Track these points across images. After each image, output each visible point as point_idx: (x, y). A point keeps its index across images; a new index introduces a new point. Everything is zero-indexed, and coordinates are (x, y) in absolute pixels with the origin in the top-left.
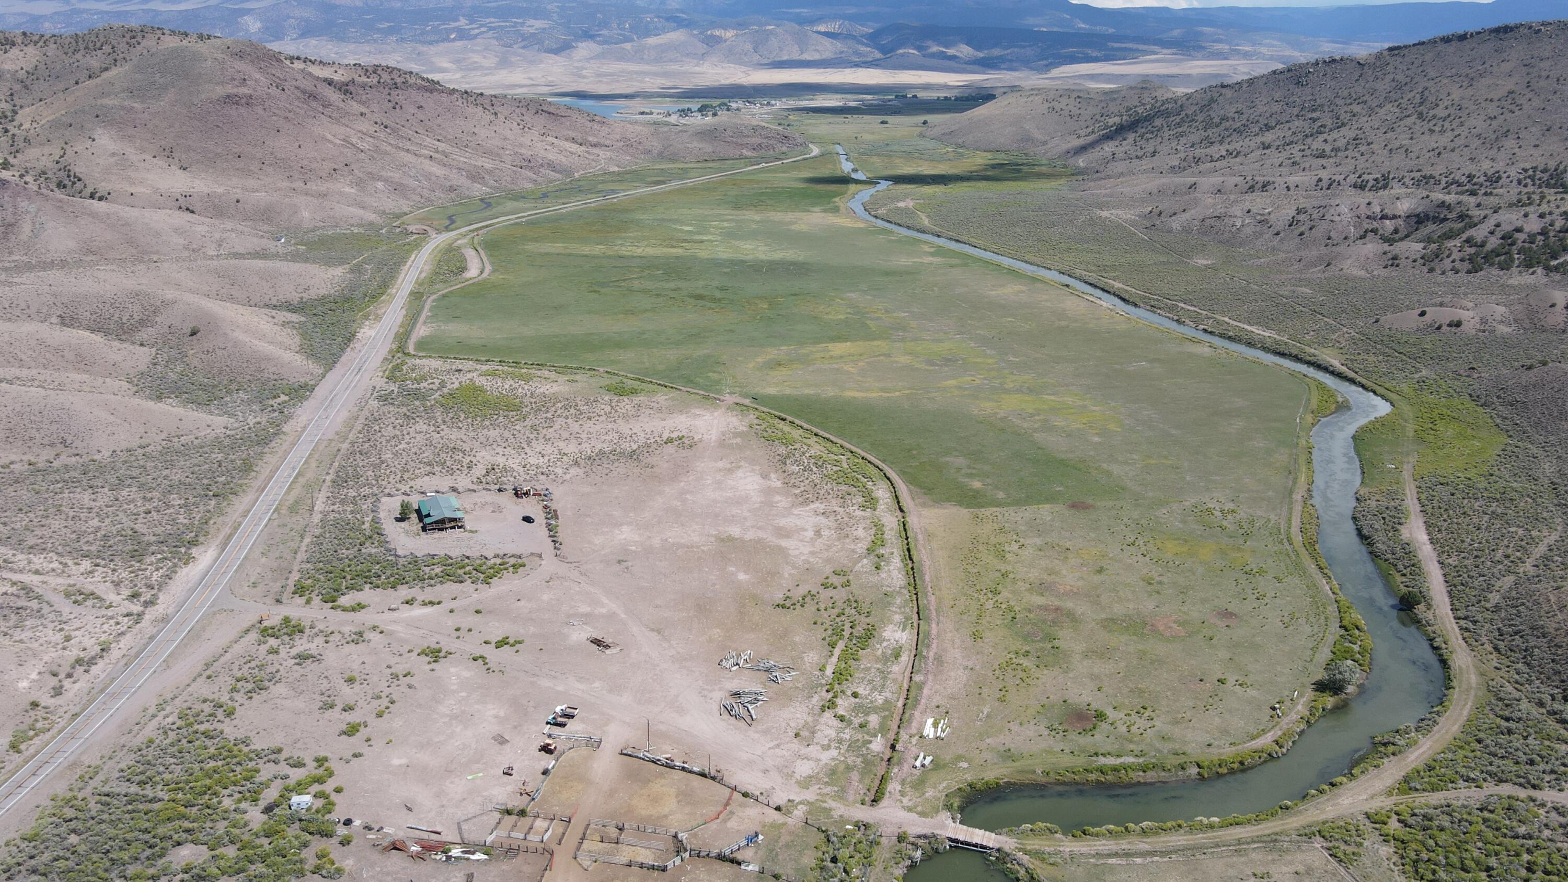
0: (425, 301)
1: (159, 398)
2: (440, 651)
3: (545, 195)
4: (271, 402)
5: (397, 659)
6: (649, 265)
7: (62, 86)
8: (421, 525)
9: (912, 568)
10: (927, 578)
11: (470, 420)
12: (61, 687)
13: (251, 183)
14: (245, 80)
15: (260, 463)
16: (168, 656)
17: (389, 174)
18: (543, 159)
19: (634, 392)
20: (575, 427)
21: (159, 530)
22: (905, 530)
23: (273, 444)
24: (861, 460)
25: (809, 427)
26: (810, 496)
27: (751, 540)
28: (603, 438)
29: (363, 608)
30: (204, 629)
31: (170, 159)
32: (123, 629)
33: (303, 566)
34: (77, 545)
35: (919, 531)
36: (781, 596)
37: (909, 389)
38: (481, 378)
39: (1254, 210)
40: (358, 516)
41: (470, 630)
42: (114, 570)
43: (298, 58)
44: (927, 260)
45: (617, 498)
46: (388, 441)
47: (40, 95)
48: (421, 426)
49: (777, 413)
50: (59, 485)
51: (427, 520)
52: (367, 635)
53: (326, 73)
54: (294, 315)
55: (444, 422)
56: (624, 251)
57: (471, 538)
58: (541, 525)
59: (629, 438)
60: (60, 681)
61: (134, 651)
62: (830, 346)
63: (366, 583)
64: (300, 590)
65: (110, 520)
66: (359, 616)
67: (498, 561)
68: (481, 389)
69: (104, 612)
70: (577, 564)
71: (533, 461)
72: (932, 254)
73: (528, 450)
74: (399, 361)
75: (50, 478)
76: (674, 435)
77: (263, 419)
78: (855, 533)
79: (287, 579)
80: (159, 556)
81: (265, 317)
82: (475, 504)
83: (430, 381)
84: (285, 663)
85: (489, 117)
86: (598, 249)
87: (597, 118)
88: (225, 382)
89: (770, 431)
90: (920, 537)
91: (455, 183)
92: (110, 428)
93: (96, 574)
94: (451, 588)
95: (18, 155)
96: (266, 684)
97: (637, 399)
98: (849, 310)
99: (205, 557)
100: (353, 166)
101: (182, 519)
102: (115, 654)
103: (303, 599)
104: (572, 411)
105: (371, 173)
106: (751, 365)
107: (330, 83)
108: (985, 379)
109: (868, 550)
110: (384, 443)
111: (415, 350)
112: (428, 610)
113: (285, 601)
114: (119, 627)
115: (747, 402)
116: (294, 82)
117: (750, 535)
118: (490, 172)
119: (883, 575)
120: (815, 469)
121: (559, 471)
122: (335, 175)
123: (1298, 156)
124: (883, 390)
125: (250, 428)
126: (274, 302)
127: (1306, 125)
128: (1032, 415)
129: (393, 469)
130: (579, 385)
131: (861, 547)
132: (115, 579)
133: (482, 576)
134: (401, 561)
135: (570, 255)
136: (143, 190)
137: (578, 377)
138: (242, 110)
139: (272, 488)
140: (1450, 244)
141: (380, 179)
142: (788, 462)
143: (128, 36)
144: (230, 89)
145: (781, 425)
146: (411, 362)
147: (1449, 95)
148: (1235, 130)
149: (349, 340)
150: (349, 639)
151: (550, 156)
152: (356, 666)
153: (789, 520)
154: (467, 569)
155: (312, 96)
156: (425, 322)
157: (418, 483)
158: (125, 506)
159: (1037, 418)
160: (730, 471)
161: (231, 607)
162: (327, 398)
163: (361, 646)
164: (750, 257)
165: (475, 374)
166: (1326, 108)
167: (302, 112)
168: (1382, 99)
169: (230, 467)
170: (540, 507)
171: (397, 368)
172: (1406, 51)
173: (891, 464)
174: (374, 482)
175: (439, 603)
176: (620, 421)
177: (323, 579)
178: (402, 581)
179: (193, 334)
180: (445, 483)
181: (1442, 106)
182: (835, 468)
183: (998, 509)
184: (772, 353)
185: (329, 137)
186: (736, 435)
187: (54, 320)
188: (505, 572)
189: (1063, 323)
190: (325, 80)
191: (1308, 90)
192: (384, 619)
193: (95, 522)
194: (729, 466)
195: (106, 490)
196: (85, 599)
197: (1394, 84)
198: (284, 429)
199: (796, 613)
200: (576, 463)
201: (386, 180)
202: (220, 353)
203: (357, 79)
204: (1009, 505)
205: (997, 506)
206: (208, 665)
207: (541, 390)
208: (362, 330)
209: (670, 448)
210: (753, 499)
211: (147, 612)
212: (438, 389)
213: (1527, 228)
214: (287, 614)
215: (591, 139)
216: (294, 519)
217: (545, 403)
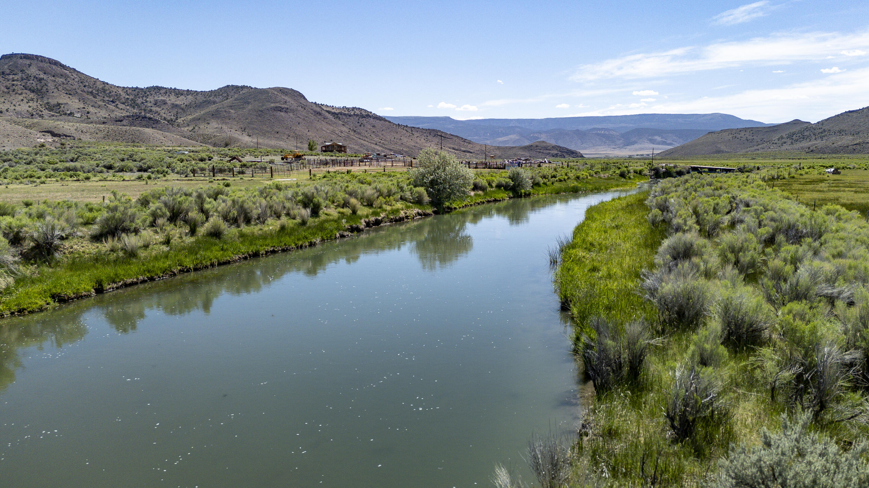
14: (286, 102)
31: (244, 132)
107: (330, 112)
116: (312, 108)
138: (283, 114)
143: (235, 89)
144: (278, 105)
155: (320, 114)
167: (313, 118)
185: (324, 129)
190: (327, 111)
203: (343, 112)
215: (462, 149)
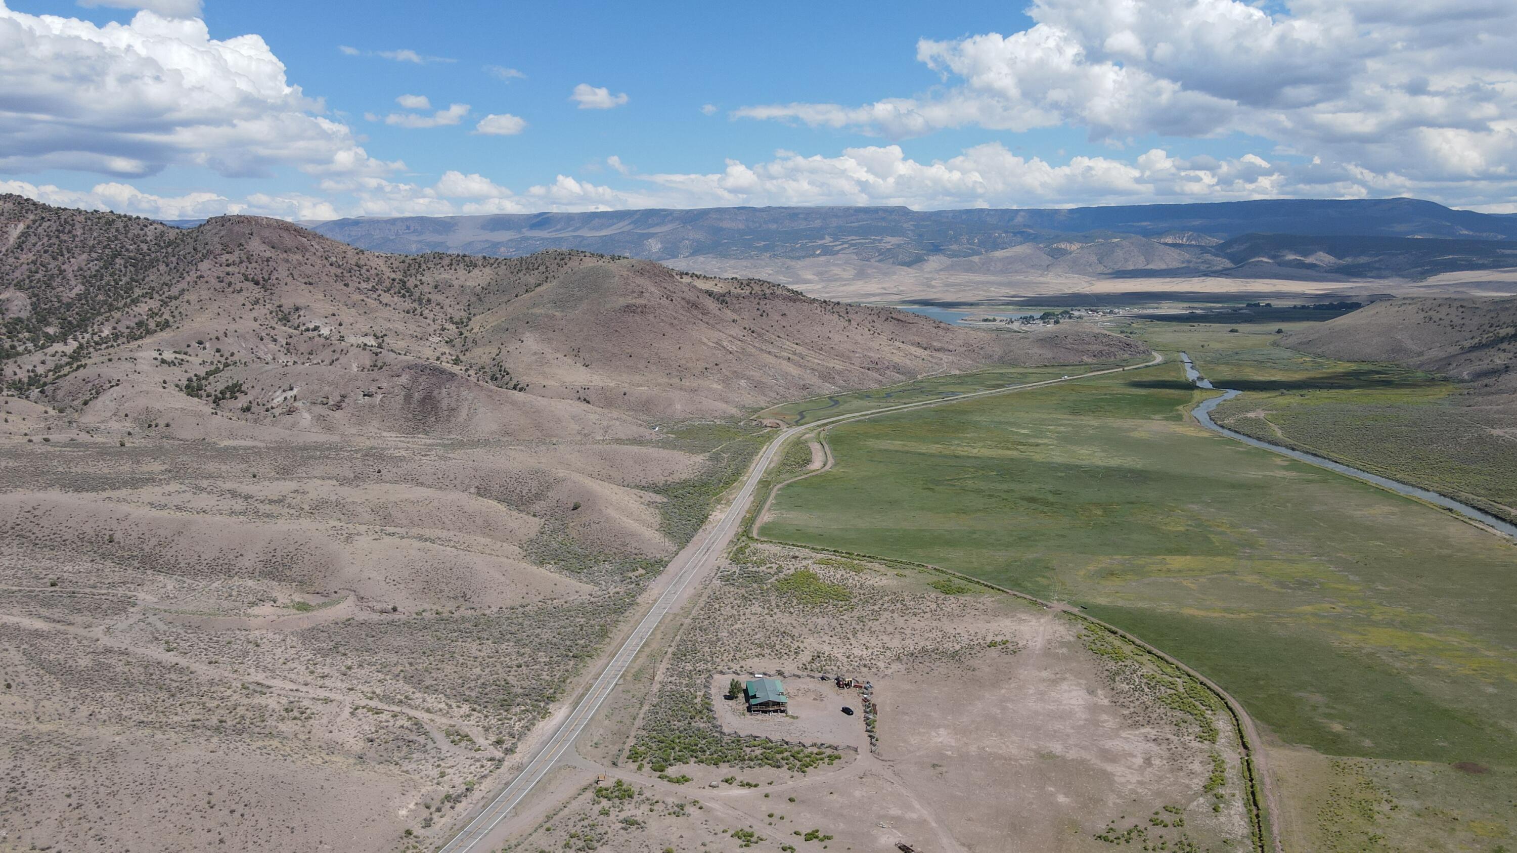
0: (772, 489)
1: (542, 563)
2: (751, 835)
3: (889, 395)
4: (630, 574)
5: (711, 838)
6: (983, 466)
7: (506, 299)
8: (747, 705)
9: (1257, 816)
10: (1276, 830)
11: (801, 606)
12: (431, 819)
13: (637, 378)
15: (615, 630)
16: (518, 804)
17: (752, 373)
18: (889, 361)
19: (961, 591)
20: (900, 622)
21: (525, 684)
22: (1249, 770)
23: (627, 614)
24: (1199, 686)
25: (1142, 643)
26: (1141, 719)
27: (1073, 760)
28: (927, 635)
29: (687, 781)
30: (549, 781)
32: (485, 772)
33: (639, 732)
34: (461, 690)
35: (1265, 772)
36: (1104, 827)
37: (1256, 611)
38: (815, 566)
40: (692, 691)
41: (782, 818)
42: (486, 716)
43: (687, 274)
44: (1280, 473)
45: (936, 698)
46: (725, 620)
47: (489, 306)
48: (756, 608)
49: (1107, 625)
50: (456, 634)
51: (753, 701)
52: (689, 809)
53: (709, 286)
54: (658, 496)
55: (778, 606)
56: (959, 451)
57: (792, 724)
58: (859, 718)
59: (952, 638)
60: (431, 814)
61: (492, 794)
62: (1168, 558)
63: (692, 756)
64: (634, 756)
65: (489, 670)
66: (682, 789)
67: (815, 750)
68: (814, 577)
69: (473, 754)
70: (891, 763)
71: (857, 652)
72: (1285, 468)
73: (853, 641)
74: (743, 544)
75: (450, 627)
76: (998, 639)
77: (622, 589)
78: (1190, 767)
79: (624, 743)
80: (523, 708)
81: (634, 496)
82: (798, 690)
83: (769, 565)
84: (613, 826)
85: (843, 323)
86: (934, 448)
87: (942, 325)
88: (595, 553)
89: (1099, 644)
90: (1267, 780)
91: (808, 382)
92: (500, 587)
93: (472, 718)
94: (768, 771)
95: (467, 353)
96: (595, 844)
97: (963, 599)
98: (1189, 522)
99: (559, 713)
100: (721, 366)
101: (545, 676)
102: (476, 795)
103: (636, 765)
104: (899, 605)
105: (736, 372)
106: (1082, 573)
107: (710, 294)
108: (1347, 607)
109: (1205, 787)
110: (722, 622)
111: (758, 534)
112: (745, 791)
113: (619, 765)
114: (483, 769)
115: (1076, 610)
117: (1072, 754)
118: (840, 373)
119: (1222, 819)
120: (1146, 690)
121: (881, 665)
122: (706, 374)
124: (1226, 610)
125: (610, 597)
126: (643, 483)
128: (1406, 654)
129: (727, 647)
130: (907, 580)
131: (1197, 784)
132: (486, 724)
133: (798, 764)
134: (726, 739)
135: (907, 452)
136: (553, 383)
137: (907, 572)
139: (621, 655)
141: (744, 377)
142: (1117, 679)
143: (558, 258)
144: (630, 300)
145: (1111, 638)
146: (754, 545)
149: (702, 522)
150: (671, 811)
151: (896, 359)
152: (674, 839)
153: (1116, 742)
154: (786, 754)
155: (695, 305)
156: (769, 509)
157: (748, 663)
158: (503, 659)
159: (1413, 657)
160: (1054, 682)
161: (574, 764)
162: (677, 574)
163: (681, 818)
164: (1086, 462)
165: (809, 562)
169: (589, 632)
170: (860, 700)
171: (741, 551)
173: (1235, 693)
174: (709, 659)
175: (756, 786)
176: (944, 619)
177: (654, 747)
178: (724, 759)
179: (575, 508)
180: (772, 665)
182: (1169, 691)
183: (1364, 760)
184: (1105, 561)
185: (705, 340)
186: (1062, 644)
187: (473, 490)
188: (821, 762)
189: (1445, 552)
192: (704, 795)
193: (478, 671)
194: (1053, 677)
195: (490, 642)
196: (460, 741)
198: (638, 601)
199: (1119, 848)
200: (899, 659)
201: (748, 379)
202: (594, 526)
204: (1378, 756)
205: (1363, 756)
206: (549, 818)
207: (871, 582)
208: (714, 513)
209: (993, 653)
210: (1077, 715)
211: (506, 759)
212: (776, 573)
214: (620, 778)
215: (935, 344)
216: (637, 686)
217: (873, 596)
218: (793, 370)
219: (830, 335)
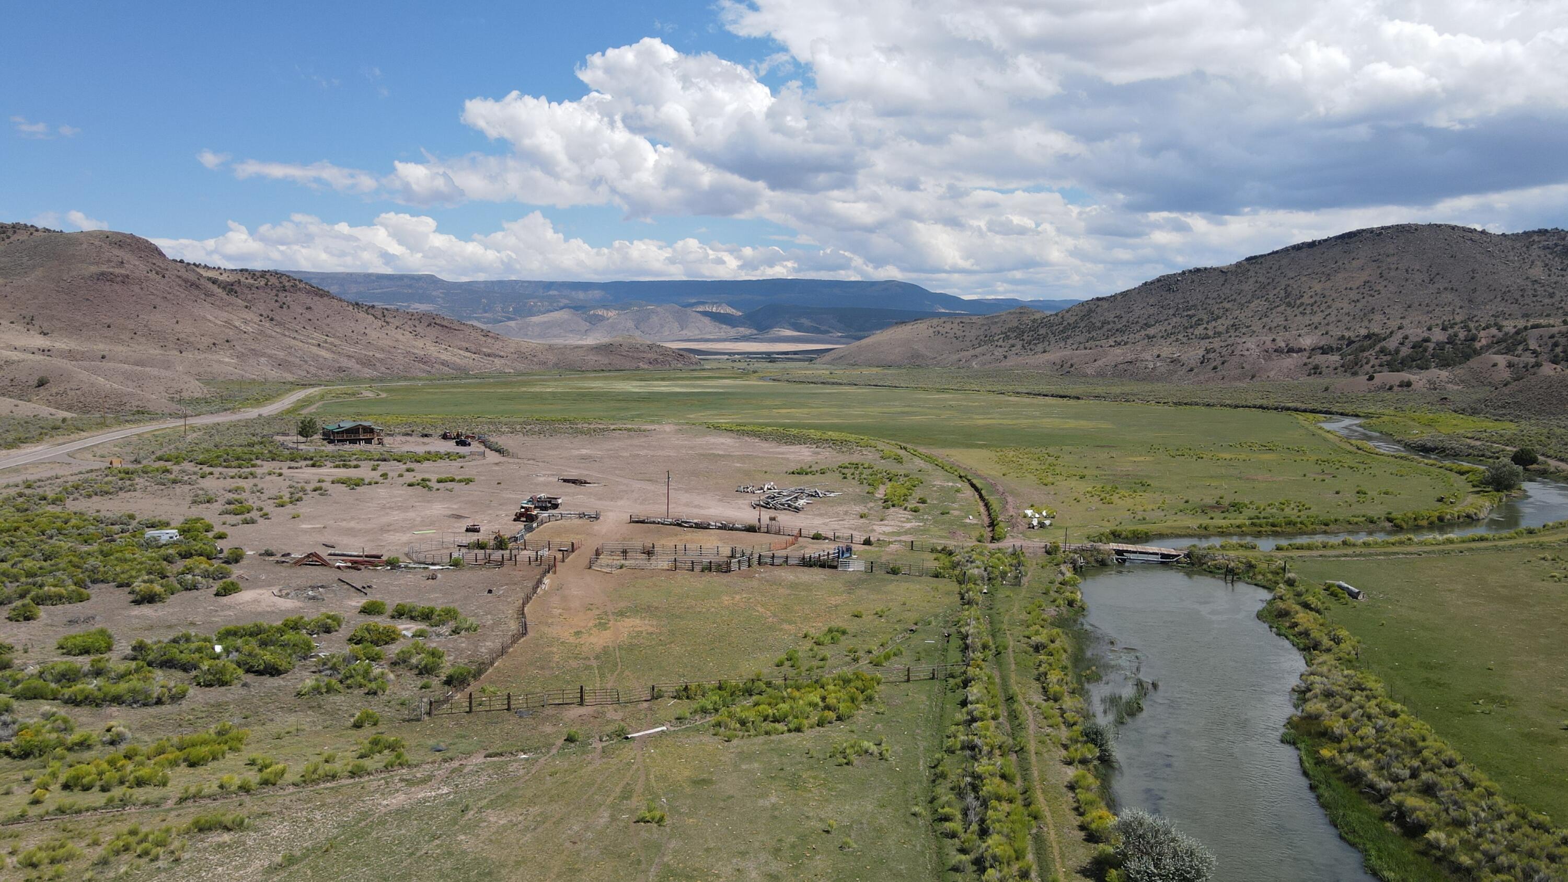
0: (315, 403)
13: (120, 349)
14: (122, 263)
17: (274, 353)
18: (436, 358)
26: (796, 443)
29: (254, 467)
31: (29, 326)
36: (794, 470)
39: (1163, 355)
53: (210, 274)
58: (479, 447)
59: (570, 428)
63: (256, 458)
67: (430, 455)
70: (530, 459)
85: (380, 323)
91: (343, 365)
94: (371, 463)
100: (235, 343)
105: (253, 350)
106: (693, 416)
107: (214, 281)
109: (882, 459)
112: (342, 470)
116: (176, 272)
117: (736, 454)
118: (381, 361)
119: (909, 465)
121: (493, 434)
122: (214, 348)
123: (1185, 340)
124: (844, 420)
127: (1185, 321)
128: (1014, 425)
131: (873, 458)
133: (410, 459)
134: (303, 452)
138: (116, 287)
140: (1366, 354)
141: (263, 355)
144: (104, 268)
147: (1310, 288)
148: (1117, 330)
151: (443, 357)
153: (778, 450)
155: (196, 286)
166: (1199, 307)
167: (184, 295)
168: (1249, 297)
172: (1263, 260)
176: (555, 425)
178: (305, 458)
179: (40, 385)
181: (1306, 296)
185: (210, 318)
188: (439, 459)
190: (209, 279)
191: (1180, 295)
194: (692, 436)
197: (1258, 285)
199: (816, 476)
201: (270, 357)
202: (72, 393)
203: (243, 280)
213: (1434, 339)
215: (485, 350)
218: (323, 353)
219: (366, 331)
